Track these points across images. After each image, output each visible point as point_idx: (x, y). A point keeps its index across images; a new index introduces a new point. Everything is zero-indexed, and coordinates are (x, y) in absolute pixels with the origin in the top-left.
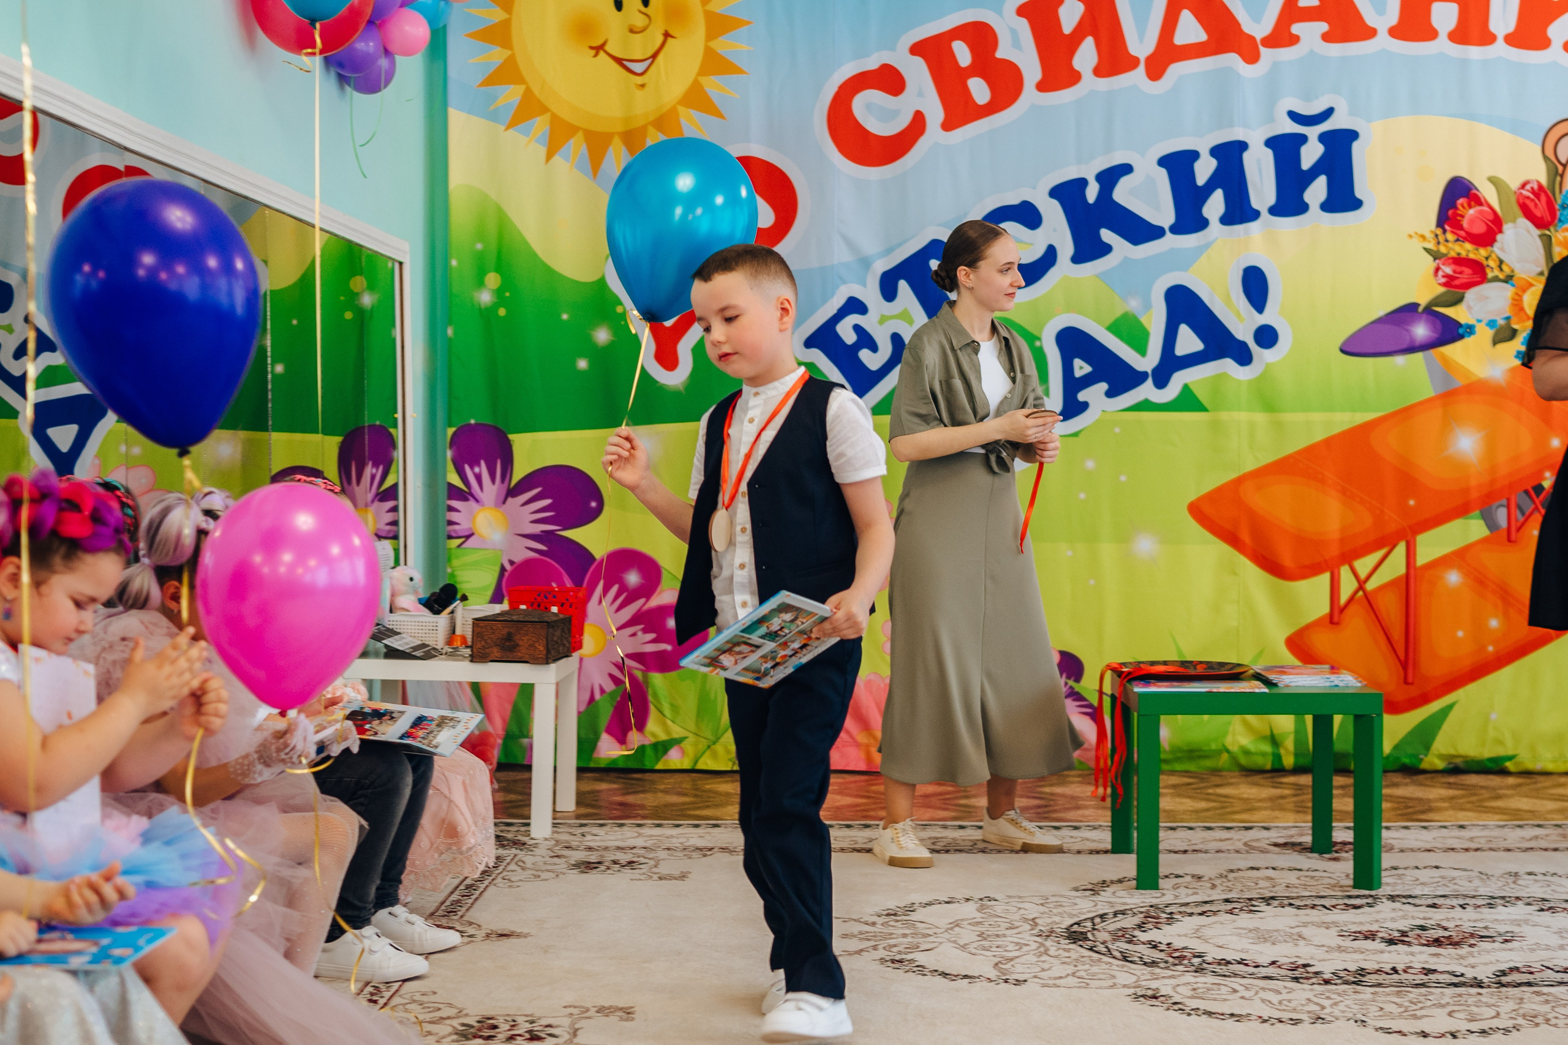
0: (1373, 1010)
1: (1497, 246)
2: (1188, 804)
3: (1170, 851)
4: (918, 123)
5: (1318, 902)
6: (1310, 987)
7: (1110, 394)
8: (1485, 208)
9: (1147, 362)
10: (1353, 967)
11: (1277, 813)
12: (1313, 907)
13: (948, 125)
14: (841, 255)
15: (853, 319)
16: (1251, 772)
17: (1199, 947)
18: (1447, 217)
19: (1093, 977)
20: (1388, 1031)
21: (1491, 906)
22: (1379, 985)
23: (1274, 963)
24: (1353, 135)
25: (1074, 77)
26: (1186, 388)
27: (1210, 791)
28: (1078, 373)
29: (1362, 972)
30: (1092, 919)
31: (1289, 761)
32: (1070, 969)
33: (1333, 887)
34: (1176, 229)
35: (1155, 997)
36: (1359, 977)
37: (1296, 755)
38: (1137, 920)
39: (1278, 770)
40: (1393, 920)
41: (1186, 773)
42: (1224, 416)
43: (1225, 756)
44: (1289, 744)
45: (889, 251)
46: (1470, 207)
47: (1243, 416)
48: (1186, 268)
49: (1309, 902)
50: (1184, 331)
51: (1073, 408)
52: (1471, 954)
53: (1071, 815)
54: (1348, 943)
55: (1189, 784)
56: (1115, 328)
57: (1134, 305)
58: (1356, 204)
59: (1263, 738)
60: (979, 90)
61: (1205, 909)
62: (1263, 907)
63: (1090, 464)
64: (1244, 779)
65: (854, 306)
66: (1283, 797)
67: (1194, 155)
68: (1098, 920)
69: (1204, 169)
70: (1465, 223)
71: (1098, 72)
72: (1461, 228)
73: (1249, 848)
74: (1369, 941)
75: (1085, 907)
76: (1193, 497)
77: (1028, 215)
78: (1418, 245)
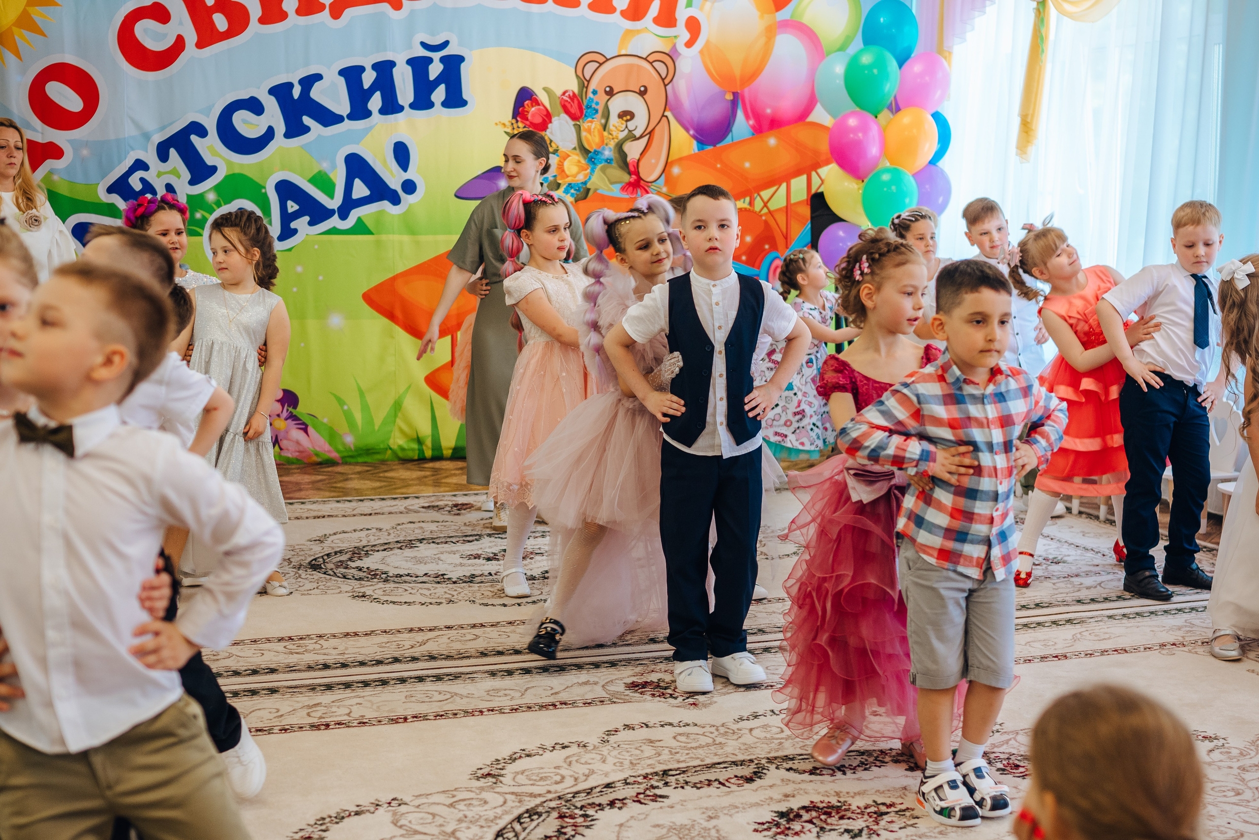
0: (478, 595)
1: (548, 130)
2: (369, 484)
3: (361, 515)
4: (179, 45)
5: (448, 540)
6: (444, 585)
7: (311, 223)
8: (541, 107)
9: (334, 203)
10: (468, 574)
11: (422, 488)
12: (446, 543)
13: (200, 45)
14: (130, 131)
15: (140, 174)
16: (405, 461)
17: (385, 569)
18: (518, 112)
19: (328, 588)
20: (487, 605)
21: (543, 536)
22: (482, 582)
23: (426, 574)
24: (460, 59)
25: (283, 16)
26: (359, 219)
27: (381, 475)
28: (290, 210)
29: (473, 576)
30: (322, 557)
31: (428, 453)
32: (315, 585)
33: (456, 531)
34: (351, 117)
35: (363, 596)
36: (471, 579)
37: (433, 450)
38: (348, 556)
39: (422, 460)
40: (490, 547)
41: (365, 464)
42: (384, 237)
43: (389, 452)
44: (429, 443)
45: (163, 128)
46: (533, 106)
47: (396, 237)
48: (358, 144)
49: (444, 540)
50: (358, 183)
51: (287, 233)
52: (531, 563)
53: (297, 495)
54: (465, 561)
55: (368, 471)
56: (313, 181)
57: (325, 166)
58: (463, 103)
59: (412, 440)
60: (220, 22)
61: (387, 547)
62: (418, 544)
63: (299, 269)
64: (401, 466)
65: (140, 165)
66: (426, 477)
67: (362, 69)
68: (325, 557)
69: (368, 78)
70: (529, 117)
71: (299, 12)
72: (527, 119)
73: (408, 511)
74: (477, 560)
75: (318, 550)
76: (365, 290)
77: (254, 106)
78: (501, 130)
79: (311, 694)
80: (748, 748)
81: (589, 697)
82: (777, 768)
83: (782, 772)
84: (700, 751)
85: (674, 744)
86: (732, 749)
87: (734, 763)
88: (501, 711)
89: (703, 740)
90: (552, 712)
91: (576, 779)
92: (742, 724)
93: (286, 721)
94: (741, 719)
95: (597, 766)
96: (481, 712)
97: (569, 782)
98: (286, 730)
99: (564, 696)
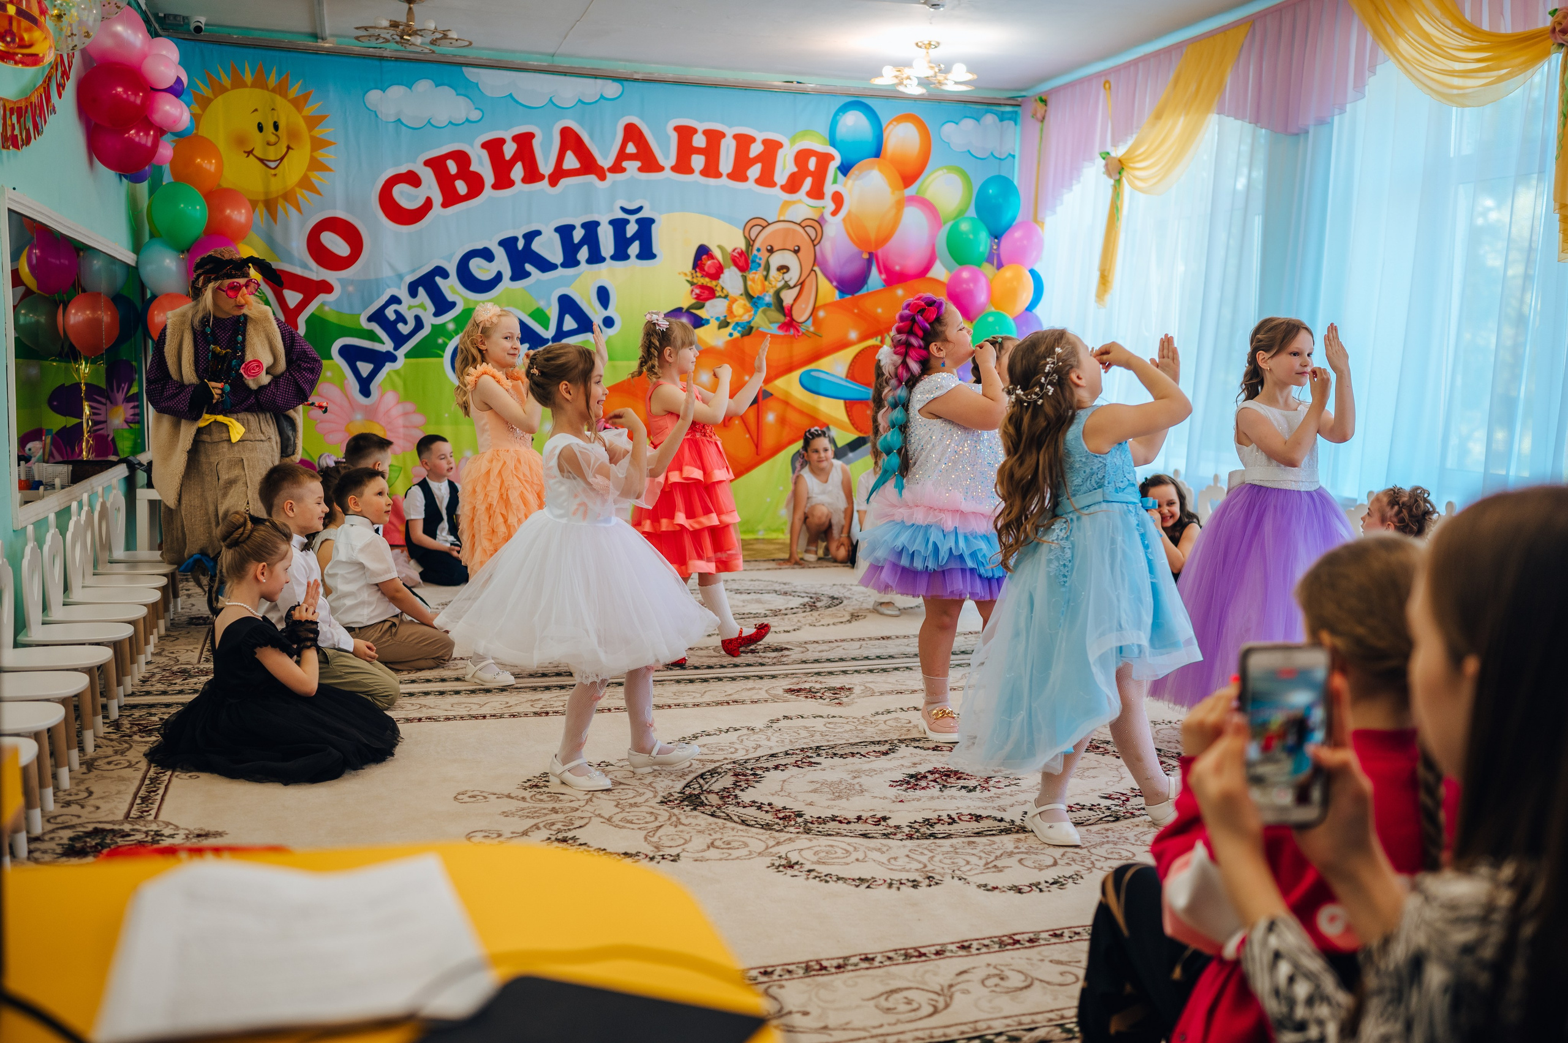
1: (721, 280)
4: (428, 203)
8: (716, 261)
9: (549, 333)
13: (445, 205)
14: (387, 272)
15: (394, 307)
18: (697, 264)
24: (652, 221)
25: (511, 183)
34: (563, 265)
45: (415, 270)
46: (708, 260)
48: (569, 285)
50: (568, 318)
56: (533, 315)
57: (542, 304)
58: (653, 254)
60: (461, 187)
65: (395, 300)
67: (573, 227)
69: (578, 235)
70: (706, 268)
71: (524, 181)
72: (704, 268)
77: (487, 256)
78: (682, 277)
79: (534, 692)
80: (884, 732)
81: (755, 698)
82: (907, 746)
83: (911, 749)
84: (846, 735)
85: (825, 729)
86: (871, 733)
87: (873, 743)
88: (685, 706)
89: (847, 727)
90: (726, 707)
91: (747, 751)
92: (877, 717)
93: (514, 710)
94: (877, 713)
95: (764, 742)
96: (670, 706)
97: (744, 752)
98: (514, 716)
99: (735, 697)
